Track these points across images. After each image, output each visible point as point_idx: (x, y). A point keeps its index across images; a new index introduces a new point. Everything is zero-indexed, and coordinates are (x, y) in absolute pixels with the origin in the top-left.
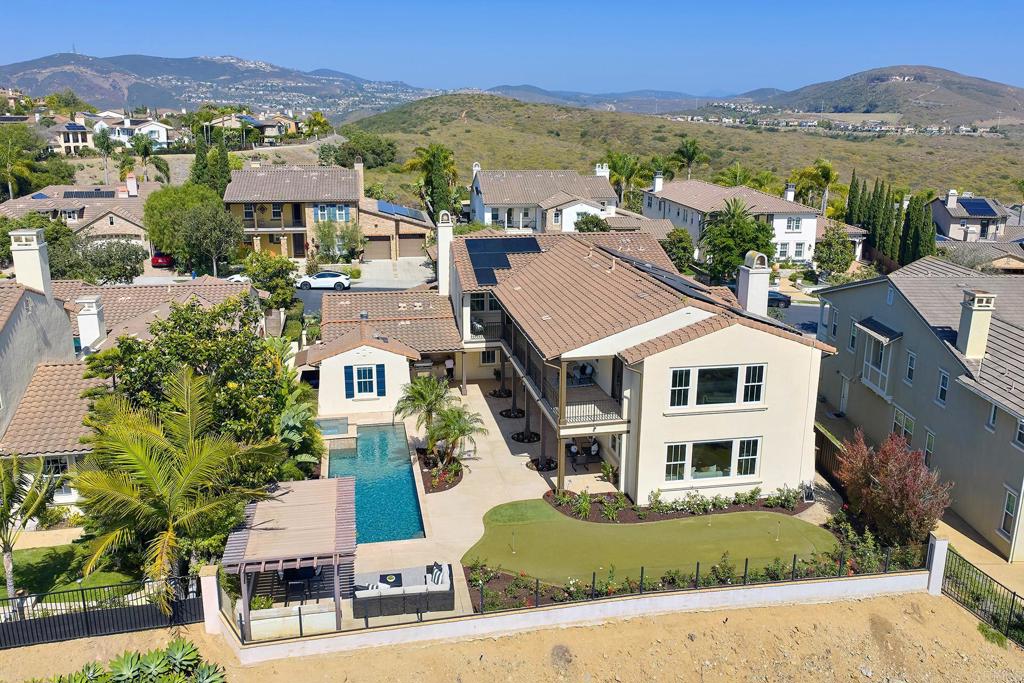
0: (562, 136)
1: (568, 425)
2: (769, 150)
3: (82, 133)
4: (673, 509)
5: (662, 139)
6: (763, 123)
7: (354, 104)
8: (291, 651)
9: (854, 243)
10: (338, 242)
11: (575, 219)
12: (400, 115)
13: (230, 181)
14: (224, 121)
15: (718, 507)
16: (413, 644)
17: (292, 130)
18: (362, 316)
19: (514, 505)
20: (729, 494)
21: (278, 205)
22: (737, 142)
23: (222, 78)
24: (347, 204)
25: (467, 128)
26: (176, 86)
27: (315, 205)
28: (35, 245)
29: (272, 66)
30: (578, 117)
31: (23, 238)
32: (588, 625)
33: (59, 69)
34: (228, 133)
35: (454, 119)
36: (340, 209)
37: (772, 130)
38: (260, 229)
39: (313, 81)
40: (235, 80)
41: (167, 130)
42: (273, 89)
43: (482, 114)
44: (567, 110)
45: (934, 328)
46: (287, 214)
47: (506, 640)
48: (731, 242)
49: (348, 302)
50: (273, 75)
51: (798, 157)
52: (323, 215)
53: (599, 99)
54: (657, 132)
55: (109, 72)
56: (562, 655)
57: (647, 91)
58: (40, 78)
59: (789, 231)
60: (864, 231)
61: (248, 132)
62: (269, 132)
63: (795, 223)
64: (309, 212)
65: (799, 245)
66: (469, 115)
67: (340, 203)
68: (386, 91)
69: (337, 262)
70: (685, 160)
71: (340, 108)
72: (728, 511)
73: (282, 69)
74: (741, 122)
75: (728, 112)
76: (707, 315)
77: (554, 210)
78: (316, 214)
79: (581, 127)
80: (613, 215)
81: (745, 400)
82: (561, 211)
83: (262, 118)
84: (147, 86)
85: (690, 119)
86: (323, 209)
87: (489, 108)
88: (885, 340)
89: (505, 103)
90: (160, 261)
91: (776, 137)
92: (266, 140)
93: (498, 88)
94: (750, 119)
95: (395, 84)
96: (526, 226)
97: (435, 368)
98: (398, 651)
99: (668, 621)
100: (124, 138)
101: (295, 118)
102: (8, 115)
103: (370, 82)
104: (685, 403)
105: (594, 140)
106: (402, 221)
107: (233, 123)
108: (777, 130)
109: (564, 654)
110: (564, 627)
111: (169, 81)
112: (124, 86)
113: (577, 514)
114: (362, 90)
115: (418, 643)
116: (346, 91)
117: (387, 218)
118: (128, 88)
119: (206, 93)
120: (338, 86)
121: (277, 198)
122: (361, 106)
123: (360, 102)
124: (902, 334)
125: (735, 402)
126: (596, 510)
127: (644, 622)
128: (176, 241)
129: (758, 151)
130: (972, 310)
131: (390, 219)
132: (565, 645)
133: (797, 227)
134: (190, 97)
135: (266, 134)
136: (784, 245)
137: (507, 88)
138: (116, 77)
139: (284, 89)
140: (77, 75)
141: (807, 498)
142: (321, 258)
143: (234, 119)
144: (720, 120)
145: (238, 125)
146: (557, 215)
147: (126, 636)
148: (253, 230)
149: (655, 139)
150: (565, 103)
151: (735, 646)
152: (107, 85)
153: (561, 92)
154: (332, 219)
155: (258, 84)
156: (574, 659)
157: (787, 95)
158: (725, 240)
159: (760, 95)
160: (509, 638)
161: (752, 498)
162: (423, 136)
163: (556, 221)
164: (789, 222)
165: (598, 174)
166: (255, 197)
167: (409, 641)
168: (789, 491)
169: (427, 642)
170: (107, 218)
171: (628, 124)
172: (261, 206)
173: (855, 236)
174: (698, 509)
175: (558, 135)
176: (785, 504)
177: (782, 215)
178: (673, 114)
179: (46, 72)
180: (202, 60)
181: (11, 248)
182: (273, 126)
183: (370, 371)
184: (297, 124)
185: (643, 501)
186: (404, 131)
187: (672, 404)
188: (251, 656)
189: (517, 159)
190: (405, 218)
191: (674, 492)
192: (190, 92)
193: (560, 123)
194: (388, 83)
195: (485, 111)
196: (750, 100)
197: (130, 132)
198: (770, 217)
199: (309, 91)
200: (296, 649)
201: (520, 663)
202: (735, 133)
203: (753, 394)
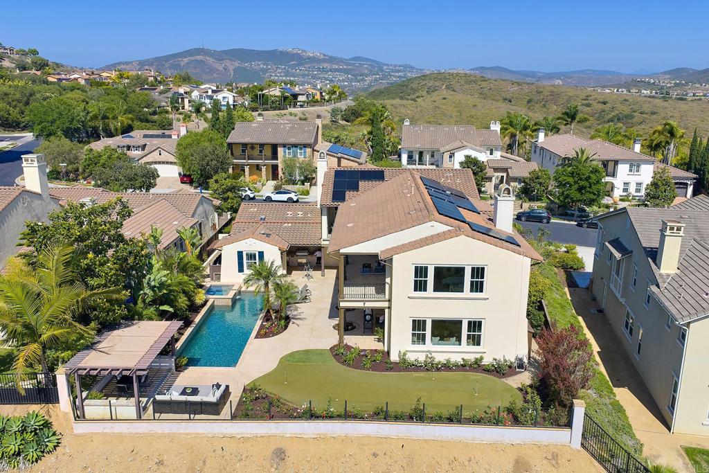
0: (513, 102)
1: (345, 299)
2: (671, 114)
3: (182, 98)
4: (413, 365)
5: (588, 105)
6: (674, 94)
7: (376, 80)
8: (105, 428)
9: (686, 184)
10: (297, 172)
11: (463, 159)
12: (401, 87)
13: (233, 129)
14: (269, 91)
15: (447, 367)
16: (184, 434)
17: (318, 97)
18: (261, 219)
19: (307, 352)
20: (457, 359)
21: (262, 145)
22: (647, 108)
23: (292, 63)
24: (305, 146)
25: (444, 97)
26: (263, 68)
27: (284, 146)
28: (36, 164)
29: (324, 55)
30: (526, 89)
31: (30, 159)
32: (305, 437)
33: (193, 58)
34: (273, 99)
35: (436, 90)
36: (301, 149)
37: (681, 99)
38: (249, 161)
39: (350, 64)
40: (300, 64)
41: (234, 96)
42: (324, 70)
43: (457, 87)
44: (519, 84)
45: (645, 248)
46: (268, 151)
47: (245, 439)
48: (571, 180)
49: (256, 210)
50: (324, 61)
51: (694, 119)
52: (289, 153)
53: (550, 76)
54: (585, 100)
55: (223, 60)
56: (280, 454)
57: (588, 70)
58: (182, 64)
59: (631, 173)
60: (695, 176)
61: (285, 98)
62: (301, 98)
63: (635, 168)
64: (280, 150)
65: (639, 184)
66: (448, 87)
67: (301, 145)
68: (398, 71)
69: (297, 184)
70: (570, 120)
71: (367, 83)
72: (455, 371)
73: (331, 57)
74: (656, 93)
75: (648, 85)
76: (448, 228)
77: (449, 153)
78: (285, 152)
79: (528, 96)
80: (499, 158)
81: (471, 291)
82: (454, 154)
83: (297, 89)
84: (245, 69)
85: (615, 90)
86: (289, 149)
87: (462, 83)
88: (618, 255)
89: (474, 79)
90: (185, 179)
91: (681, 105)
92: (298, 104)
93: (477, 69)
94: (664, 91)
95: (405, 67)
96: (432, 164)
97: (309, 257)
98: (172, 437)
99: (362, 442)
100: (207, 101)
101: (321, 89)
102: (146, 86)
103: (388, 65)
104: (425, 290)
105: (536, 105)
106: (343, 158)
107: (276, 92)
108: (685, 99)
109: (281, 454)
110: (288, 436)
111: (259, 65)
112: (231, 68)
113: (344, 362)
114: (382, 70)
115: (187, 434)
116: (371, 71)
117: (332, 156)
118: (234, 70)
119: (281, 73)
120: (367, 68)
121: (261, 141)
122: (380, 81)
123: (380, 79)
124: (632, 252)
125: (463, 292)
126: (360, 360)
127: (345, 440)
128: (193, 166)
129: (663, 115)
130: (665, 236)
131: (334, 156)
132: (284, 448)
133: (638, 171)
134: (271, 76)
135: (299, 99)
136: (626, 184)
137: (483, 68)
138: (227, 63)
139: (330, 70)
140: (204, 62)
141: (519, 368)
142: (286, 181)
143: (278, 90)
144: (640, 91)
145: (278, 94)
146: (451, 157)
147: (13, 406)
148: (245, 161)
149: (582, 105)
150: (520, 79)
151: (405, 465)
152: (221, 68)
153: (523, 71)
154: (295, 156)
155: (314, 67)
156: (286, 458)
157: (699, 71)
158: (565, 178)
159: (676, 73)
160: (248, 438)
161: (476, 363)
162: (412, 102)
163: (450, 161)
164: (631, 166)
165: (492, 129)
166: (247, 140)
167: (182, 431)
168: (505, 361)
169: (192, 434)
170: (158, 151)
171: (563, 94)
172: (253, 146)
173: (687, 179)
174: (430, 367)
175: (510, 101)
176: (499, 370)
177: (624, 161)
178: (604, 87)
179: (186, 60)
180: (280, 52)
181: (23, 165)
182: (303, 95)
183: (255, 255)
184: (321, 93)
185: (394, 357)
186: (401, 98)
187: (415, 290)
188: (81, 428)
189: (478, 118)
190: (345, 156)
191: (417, 353)
192: (271, 72)
193: (513, 93)
194: (401, 66)
195: (459, 84)
196: (668, 76)
197: (211, 98)
198: (616, 162)
199: (347, 72)
200: (109, 428)
201: (248, 456)
202: (646, 101)
203: (478, 287)
